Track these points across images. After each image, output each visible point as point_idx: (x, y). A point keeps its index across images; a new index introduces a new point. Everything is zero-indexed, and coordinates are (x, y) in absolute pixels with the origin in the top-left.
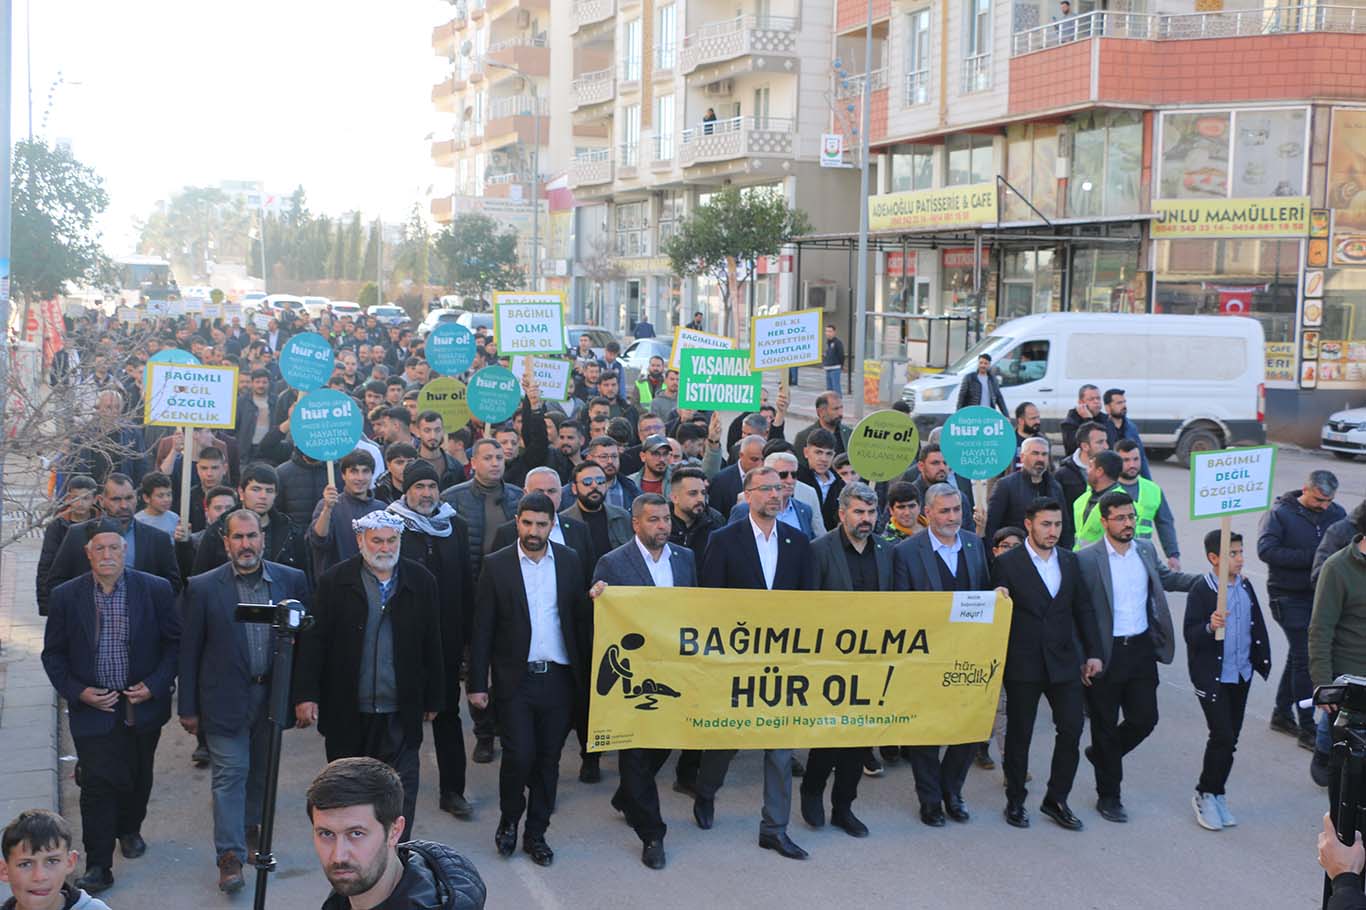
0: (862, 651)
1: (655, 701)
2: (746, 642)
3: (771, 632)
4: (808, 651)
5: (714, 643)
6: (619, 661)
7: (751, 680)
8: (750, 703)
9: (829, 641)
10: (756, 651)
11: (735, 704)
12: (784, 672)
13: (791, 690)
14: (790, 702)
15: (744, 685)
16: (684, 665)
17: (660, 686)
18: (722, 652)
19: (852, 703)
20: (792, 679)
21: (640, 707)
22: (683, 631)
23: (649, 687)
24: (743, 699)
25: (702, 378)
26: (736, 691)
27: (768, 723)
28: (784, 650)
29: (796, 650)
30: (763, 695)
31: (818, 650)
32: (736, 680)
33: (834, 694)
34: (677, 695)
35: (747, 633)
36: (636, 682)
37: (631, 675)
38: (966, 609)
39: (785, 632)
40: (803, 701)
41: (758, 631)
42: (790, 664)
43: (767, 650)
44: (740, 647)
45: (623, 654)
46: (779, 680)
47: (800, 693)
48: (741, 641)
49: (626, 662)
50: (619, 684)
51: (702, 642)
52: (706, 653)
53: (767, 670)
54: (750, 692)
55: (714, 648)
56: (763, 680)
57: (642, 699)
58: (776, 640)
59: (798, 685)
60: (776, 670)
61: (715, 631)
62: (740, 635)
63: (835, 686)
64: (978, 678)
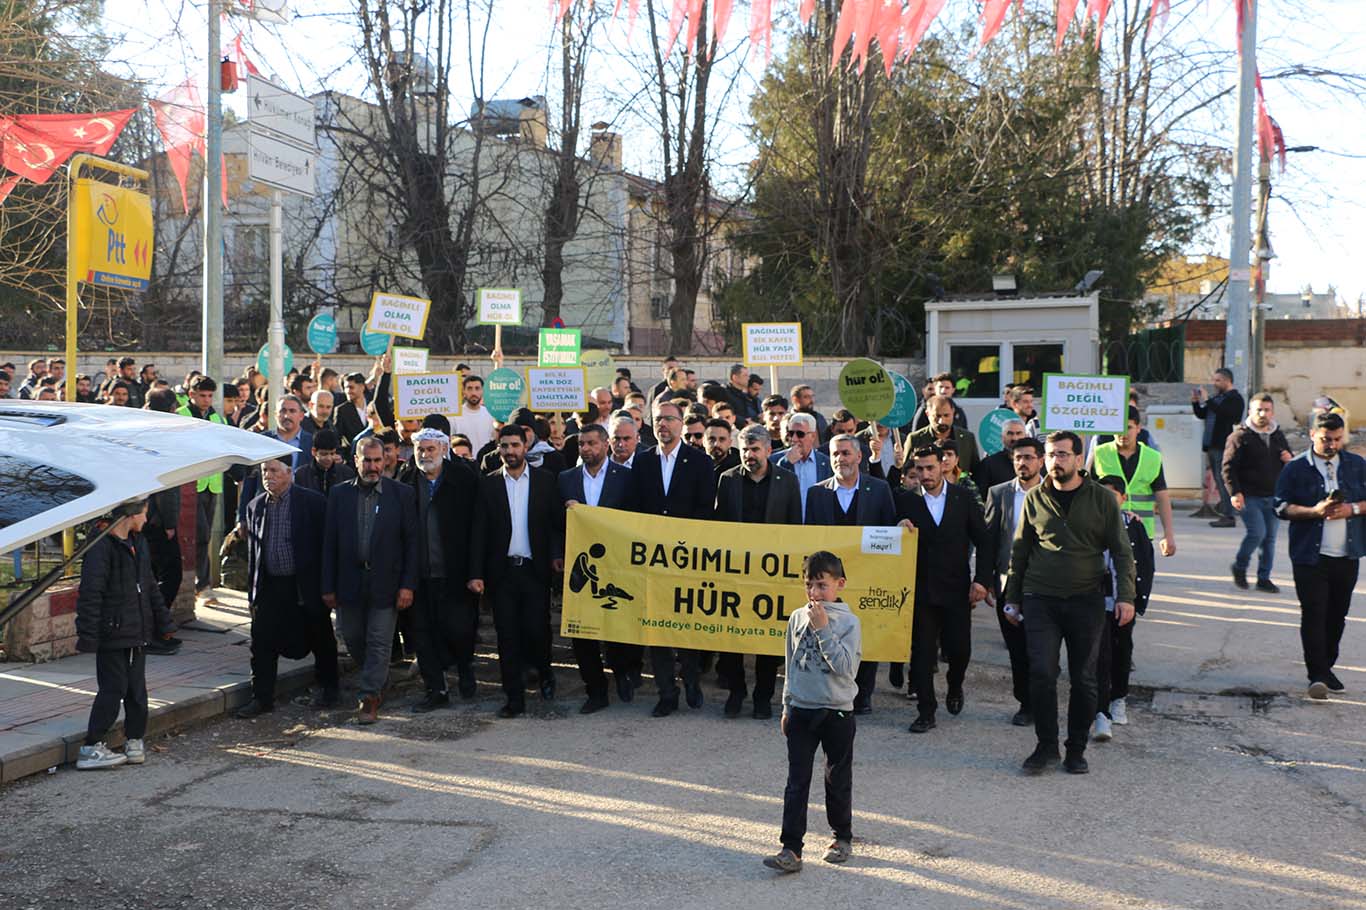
0: (786, 574)
1: (615, 602)
2: (686, 560)
3: (706, 552)
4: (738, 572)
5: (659, 557)
6: (588, 567)
7: (691, 592)
8: (690, 610)
9: (755, 563)
10: (694, 567)
11: (677, 609)
12: (720, 588)
13: (725, 604)
14: (724, 613)
15: (684, 595)
16: (634, 572)
17: (619, 590)
18: (666, 565)
19: (779, 618)
20: (725, 595)
21: (604, 606)
22: (635, 545)
23: (611, 590)
24: (684, 606)
25: (550, 348)
26: (678, 600)
27: (705, 628)
28: (718, 569)
29: (728, 570)
30: (701, 604)
31: (747, 572)
32: (678, 591)
33: (763, 610)
34: (631, 598)
35: (686, 551)
36: (601, 585)
37: (597, 579)
38: (877, 542)
39: (718, 554)
40: (736, 615)
41: (695, 550)
42: (724, 582)
43: (704, 568)
44: (682, 562)
45: (591, 561)
46: (714, 594)
47: (734, 606)
48: (682, 558)
49: (593, 568)
50: (588, 585)
51: (649, 555)
52: (652, 564)
53: (704, 585)
54: (689, 601)
55: (658, 561)
56: (701, 593)
57: (605, 600)
58: (711, 560)
59: (731, 600)
60: (712, 585)
61: (660, 548)
62: (680, 553)
63: (763, 604)
64: (891, 603)
